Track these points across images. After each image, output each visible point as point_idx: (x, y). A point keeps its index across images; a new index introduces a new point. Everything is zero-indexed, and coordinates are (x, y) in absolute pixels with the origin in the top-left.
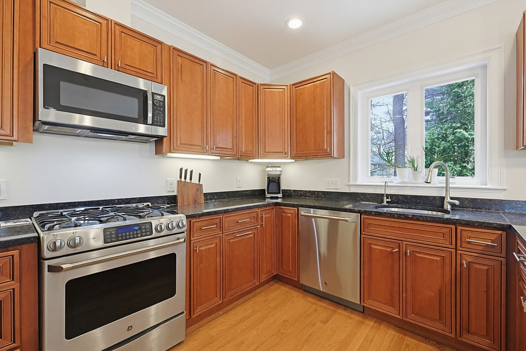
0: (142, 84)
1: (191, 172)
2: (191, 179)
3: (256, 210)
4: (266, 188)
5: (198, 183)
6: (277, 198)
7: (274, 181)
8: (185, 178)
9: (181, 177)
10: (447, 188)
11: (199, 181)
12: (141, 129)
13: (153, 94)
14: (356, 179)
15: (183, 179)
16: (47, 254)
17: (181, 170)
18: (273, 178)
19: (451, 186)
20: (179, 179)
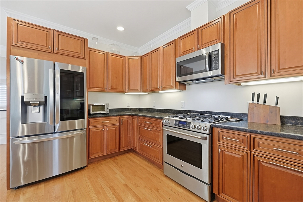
2: (265, 102)
5: (275, 105)
9: (253, 100)
11: (277, 104)
20: (251, 102)
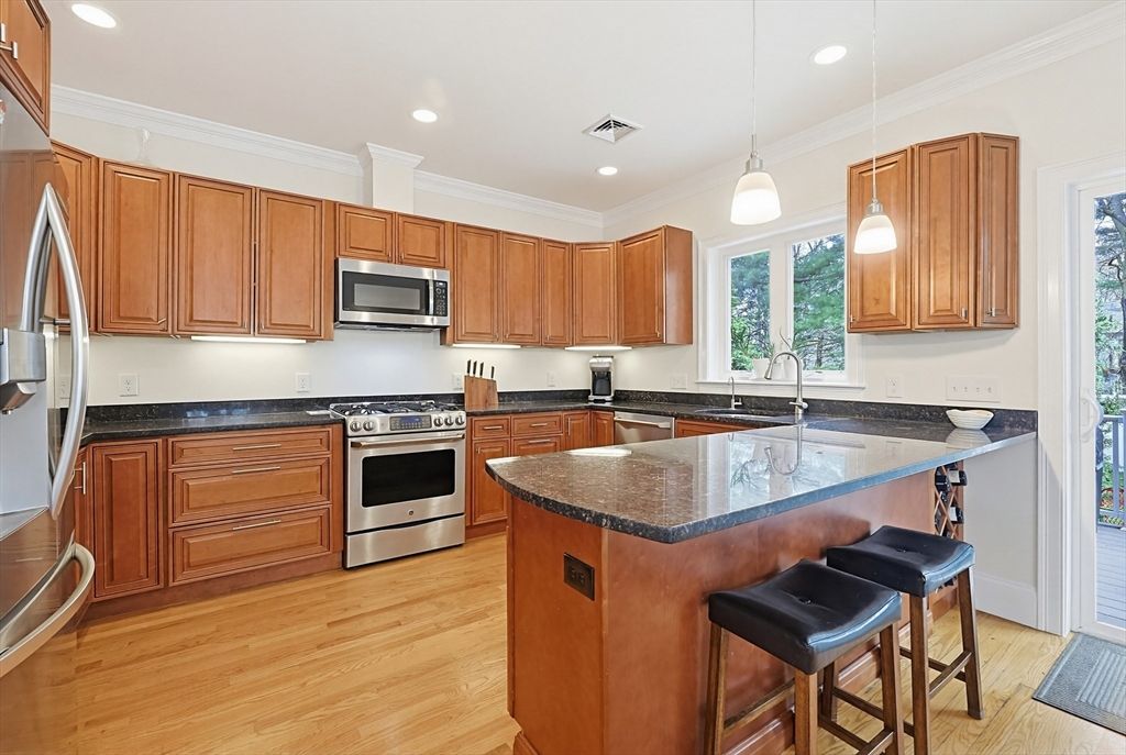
0: (426, 274)
1: (482, 365)
3: (559, 413)
4: (591, 388)
6: (604, 401)
7: (602, 377)
8: (474, 373)
10: (799, 387)
12: (428, 320)
13: (435, 282)
14: (705, 376)
15: (471, 374)
16: (350, 433)
17: (469, 362)
18: (599, 372)
19: (803, 383)
